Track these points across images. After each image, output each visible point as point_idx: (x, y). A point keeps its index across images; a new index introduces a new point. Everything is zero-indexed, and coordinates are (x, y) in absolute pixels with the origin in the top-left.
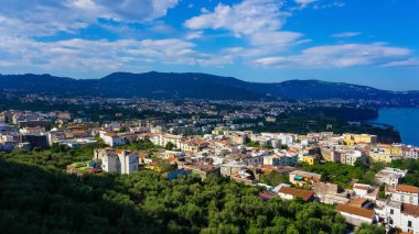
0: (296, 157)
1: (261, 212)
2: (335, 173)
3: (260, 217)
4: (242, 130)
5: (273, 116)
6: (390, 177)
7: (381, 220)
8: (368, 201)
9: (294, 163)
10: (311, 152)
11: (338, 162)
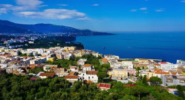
0: (45, 59)
1: (32, 87)
2: (62, 64)
3: (32, 89)
4: (16, 48)
5: (32, 41)
6: (82, 62)
7: (81, 78)
9: (45, 62)
10: (52, 56)
11: (63, 59)
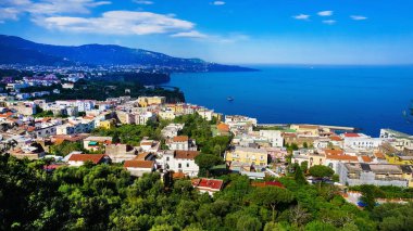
0: (92, 123)
5: (71, 82)
7: (159, 167)
8: (150, 154)
10: (108, 117)
11: (133, 123)
